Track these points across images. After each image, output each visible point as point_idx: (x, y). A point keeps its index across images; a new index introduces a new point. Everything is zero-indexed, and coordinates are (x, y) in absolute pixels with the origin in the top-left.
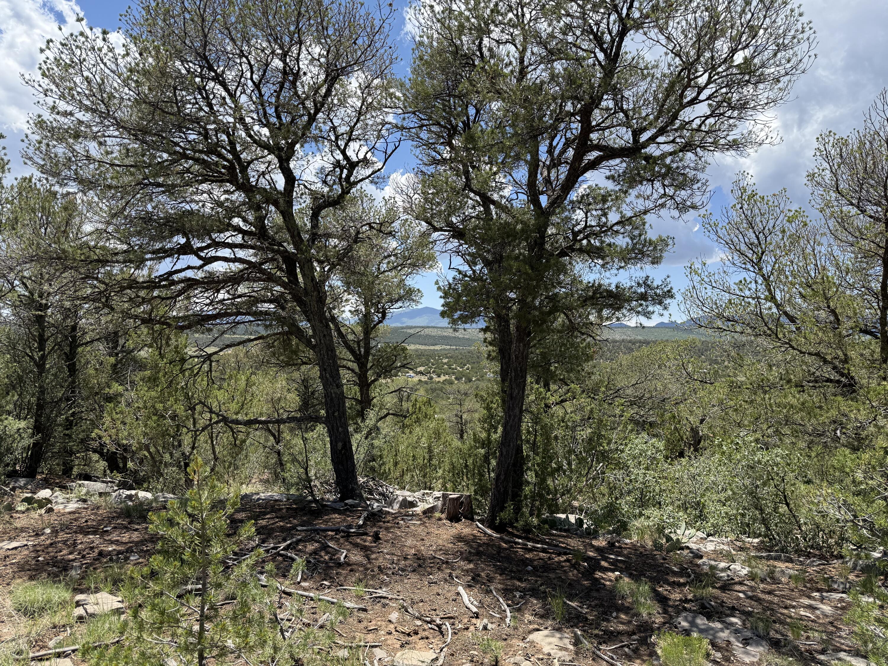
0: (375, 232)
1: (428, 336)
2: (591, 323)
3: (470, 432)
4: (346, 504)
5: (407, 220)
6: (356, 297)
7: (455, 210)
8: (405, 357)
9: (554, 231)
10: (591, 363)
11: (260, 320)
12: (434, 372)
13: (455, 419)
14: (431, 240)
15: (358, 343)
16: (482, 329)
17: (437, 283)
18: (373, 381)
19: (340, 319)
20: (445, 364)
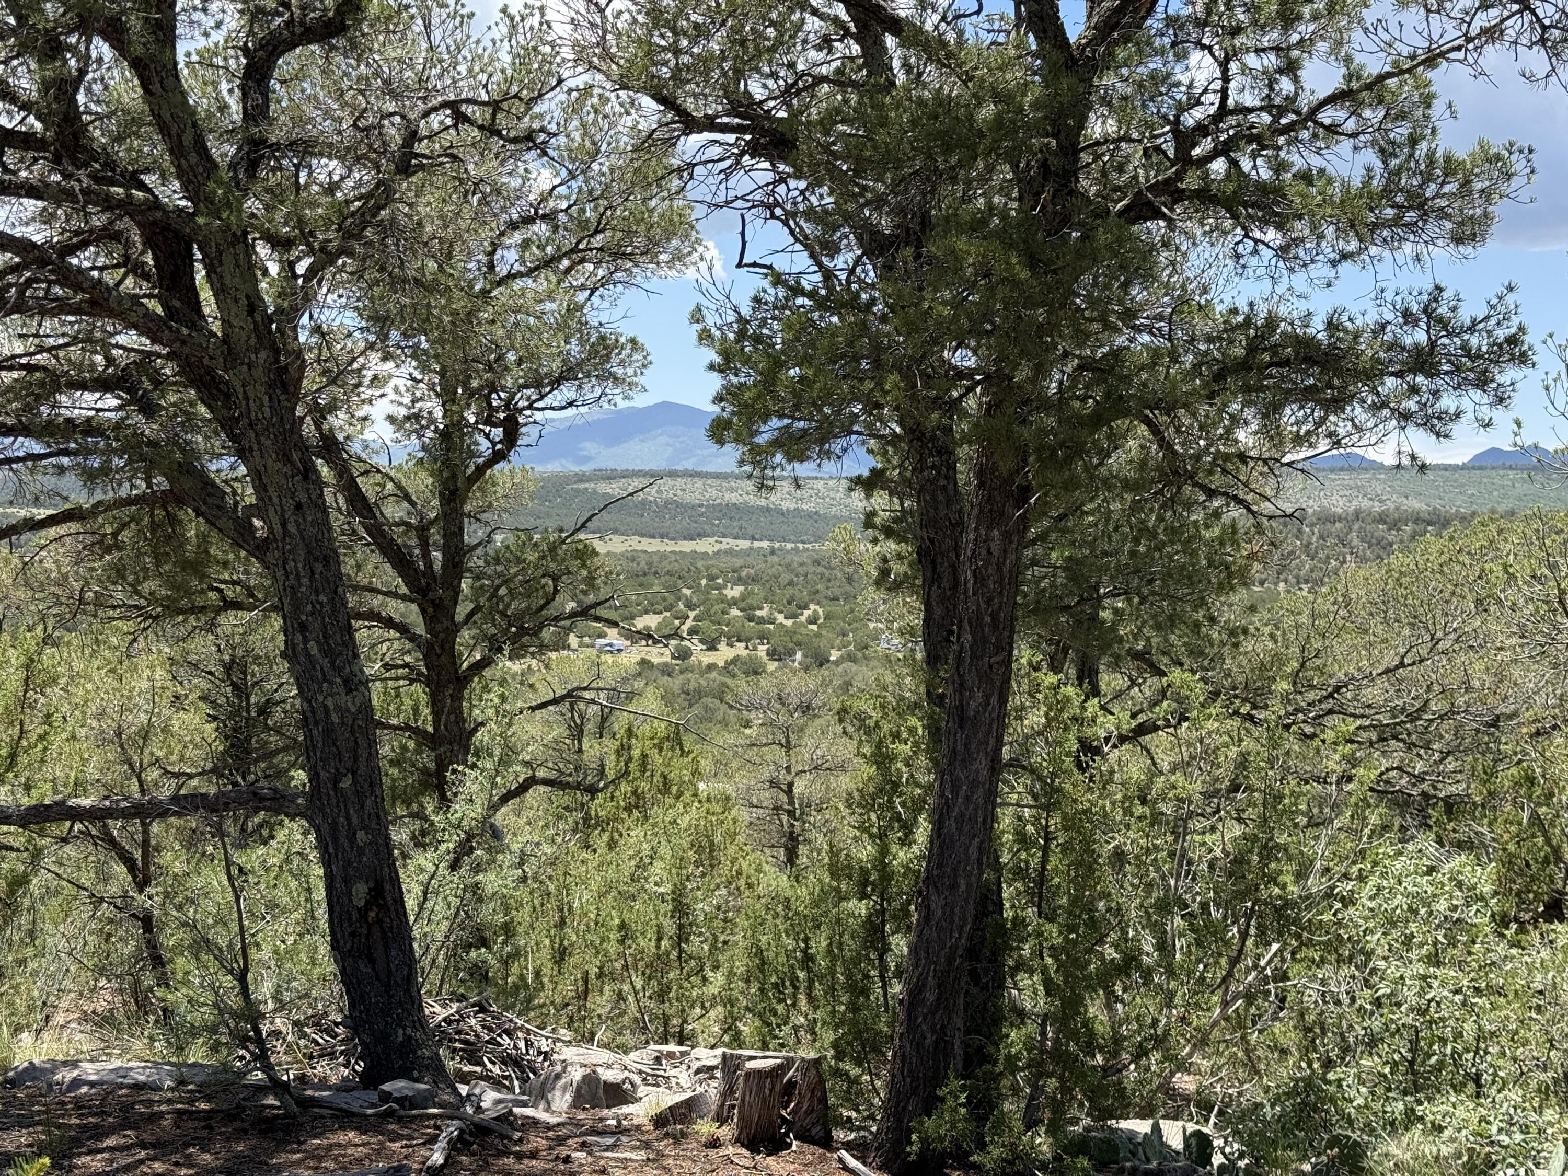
0: (476, 133)
1: (673, 507)
2: (1243, 457)
3: (820, 840)
4: (386, 1097)
5: (587, 91)
6: (410, 367)
7: (759, 54)
8: (590, 581)
9: (1111, 126)
10: (1240, 596)
11: (66, 453)
12: (693, 632)
13: (766, 796)
14: (676, 162)
15: (422, 530)
16: (857, 481)
17: (697, 316)
18: (478, 667)
19: (355, 447)
20: (734, 602)
